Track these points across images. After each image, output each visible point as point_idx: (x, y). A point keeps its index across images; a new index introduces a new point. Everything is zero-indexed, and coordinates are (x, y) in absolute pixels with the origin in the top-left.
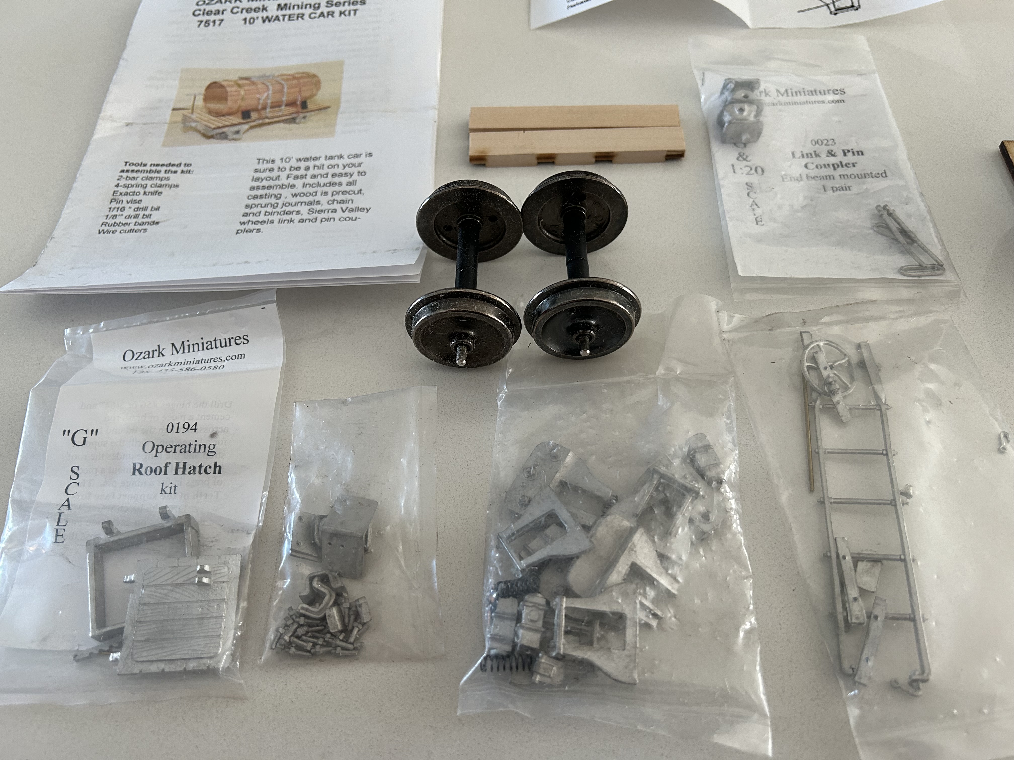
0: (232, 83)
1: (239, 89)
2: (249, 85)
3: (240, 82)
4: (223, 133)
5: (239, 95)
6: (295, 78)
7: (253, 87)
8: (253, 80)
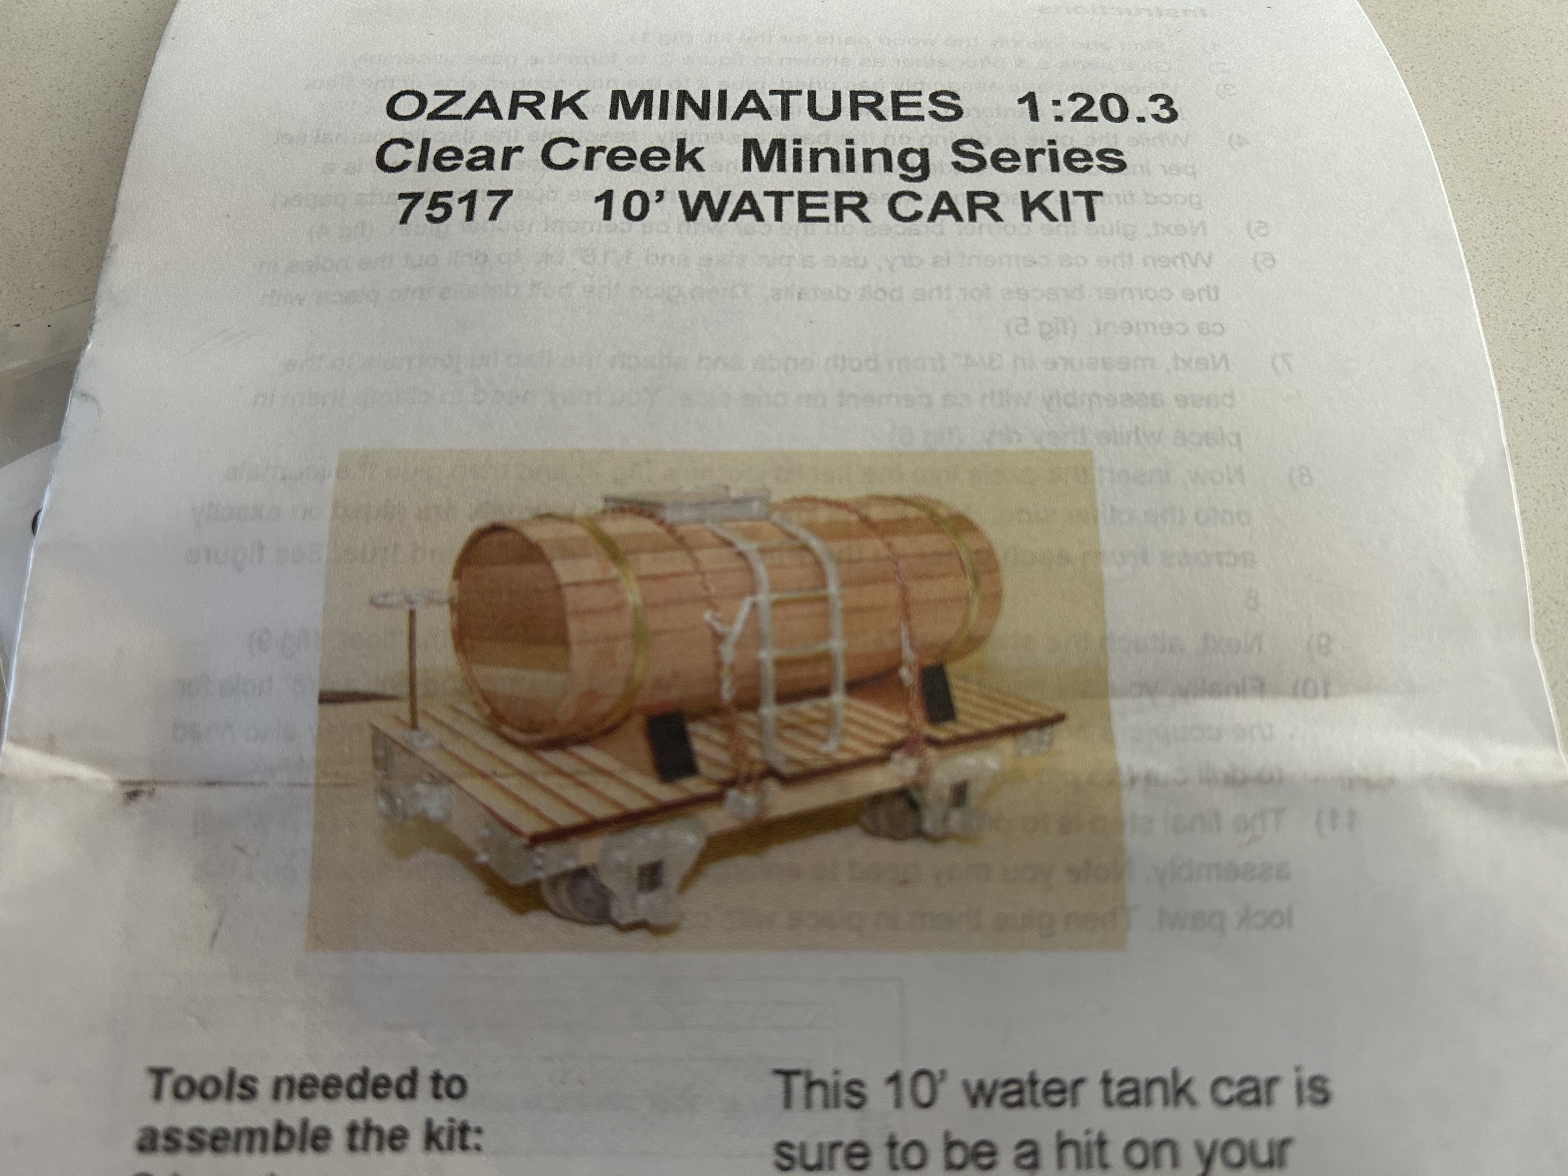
0: (578, 531)
1: (614, 571)
2: (658, 548)
3: (615, 527)
4: (582, 873)
5: (620, 607)
6: (870, 526)
7: (678, 561)
8: (670, 516)
